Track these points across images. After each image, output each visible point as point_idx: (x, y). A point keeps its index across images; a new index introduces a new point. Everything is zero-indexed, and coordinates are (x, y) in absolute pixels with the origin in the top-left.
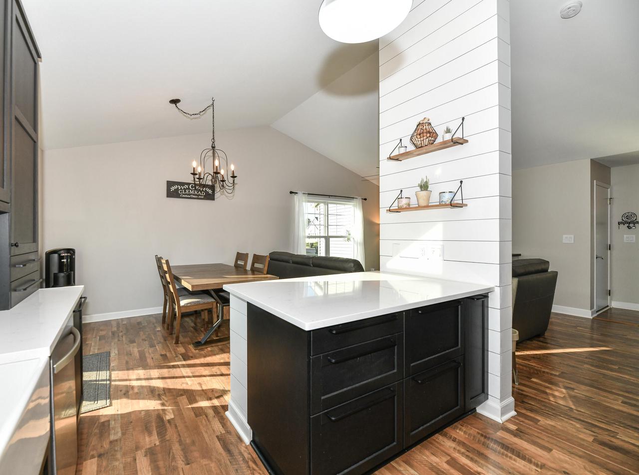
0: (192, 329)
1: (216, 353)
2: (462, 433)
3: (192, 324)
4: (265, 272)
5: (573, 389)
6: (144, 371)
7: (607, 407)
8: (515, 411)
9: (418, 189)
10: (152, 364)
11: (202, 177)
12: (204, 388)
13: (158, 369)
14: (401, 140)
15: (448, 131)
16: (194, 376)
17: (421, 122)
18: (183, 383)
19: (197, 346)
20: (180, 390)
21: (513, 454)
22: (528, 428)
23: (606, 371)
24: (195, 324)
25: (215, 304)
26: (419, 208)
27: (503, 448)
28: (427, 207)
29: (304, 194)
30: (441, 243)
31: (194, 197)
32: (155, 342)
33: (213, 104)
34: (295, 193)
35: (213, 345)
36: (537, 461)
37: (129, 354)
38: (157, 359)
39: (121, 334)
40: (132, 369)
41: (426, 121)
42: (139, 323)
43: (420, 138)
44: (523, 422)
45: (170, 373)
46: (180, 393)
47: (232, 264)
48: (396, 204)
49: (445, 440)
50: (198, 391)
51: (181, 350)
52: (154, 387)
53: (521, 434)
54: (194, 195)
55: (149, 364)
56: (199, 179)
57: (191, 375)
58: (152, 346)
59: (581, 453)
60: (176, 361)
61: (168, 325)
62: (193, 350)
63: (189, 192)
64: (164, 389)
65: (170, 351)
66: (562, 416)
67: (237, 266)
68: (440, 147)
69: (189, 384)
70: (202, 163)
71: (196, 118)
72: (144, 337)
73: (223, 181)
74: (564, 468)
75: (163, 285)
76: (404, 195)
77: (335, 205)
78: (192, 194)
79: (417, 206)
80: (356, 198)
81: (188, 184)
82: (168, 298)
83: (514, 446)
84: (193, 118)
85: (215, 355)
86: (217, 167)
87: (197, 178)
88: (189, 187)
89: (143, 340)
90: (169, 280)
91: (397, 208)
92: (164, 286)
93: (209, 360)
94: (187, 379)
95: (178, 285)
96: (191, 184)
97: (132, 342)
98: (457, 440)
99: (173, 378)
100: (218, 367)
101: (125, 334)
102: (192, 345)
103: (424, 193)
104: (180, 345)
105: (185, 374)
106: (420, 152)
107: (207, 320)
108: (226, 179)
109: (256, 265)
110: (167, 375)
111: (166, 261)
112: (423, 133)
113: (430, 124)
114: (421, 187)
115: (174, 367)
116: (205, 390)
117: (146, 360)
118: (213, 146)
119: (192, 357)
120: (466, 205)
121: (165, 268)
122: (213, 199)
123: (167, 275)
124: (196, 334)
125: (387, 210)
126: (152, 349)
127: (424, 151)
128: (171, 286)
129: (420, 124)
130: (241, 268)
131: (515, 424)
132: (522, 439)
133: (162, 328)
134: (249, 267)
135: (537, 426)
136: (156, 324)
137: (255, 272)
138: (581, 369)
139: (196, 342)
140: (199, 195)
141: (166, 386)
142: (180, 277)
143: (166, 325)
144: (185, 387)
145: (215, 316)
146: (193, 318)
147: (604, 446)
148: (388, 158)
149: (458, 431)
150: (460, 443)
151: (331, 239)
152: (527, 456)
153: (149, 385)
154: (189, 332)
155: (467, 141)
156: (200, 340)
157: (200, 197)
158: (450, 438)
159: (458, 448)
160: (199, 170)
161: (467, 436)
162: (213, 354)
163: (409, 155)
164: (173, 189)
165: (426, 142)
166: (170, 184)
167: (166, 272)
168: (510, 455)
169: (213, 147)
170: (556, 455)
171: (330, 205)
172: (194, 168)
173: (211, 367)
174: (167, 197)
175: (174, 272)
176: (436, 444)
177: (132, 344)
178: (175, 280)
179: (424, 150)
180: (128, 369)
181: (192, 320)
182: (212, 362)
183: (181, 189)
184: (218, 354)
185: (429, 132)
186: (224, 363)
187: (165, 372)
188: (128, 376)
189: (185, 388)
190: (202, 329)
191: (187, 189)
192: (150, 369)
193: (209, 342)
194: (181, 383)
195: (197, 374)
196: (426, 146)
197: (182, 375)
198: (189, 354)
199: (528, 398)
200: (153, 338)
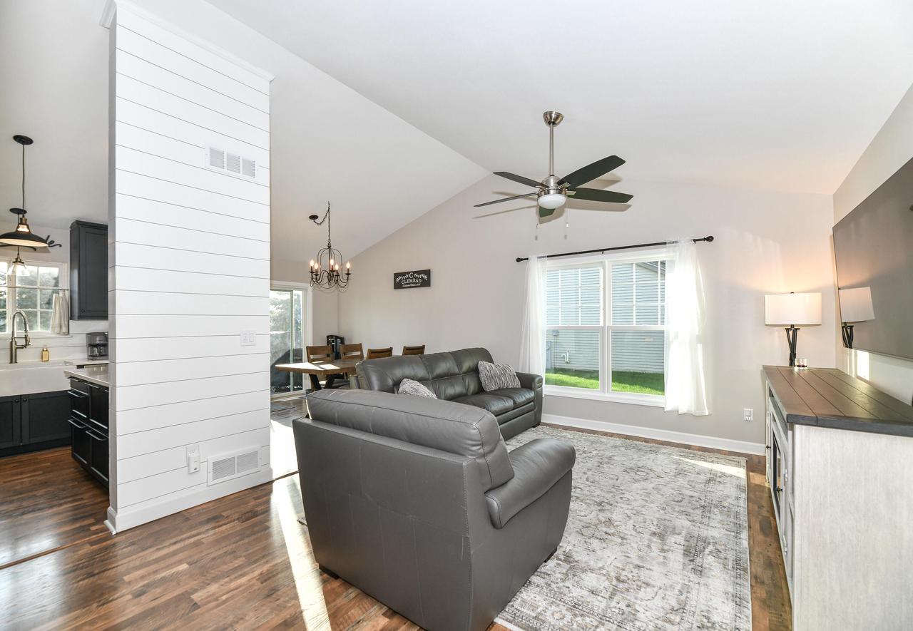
34: (525, 259)
54: (413, 283)
63: (409, 281)
88: (409, 276)
118: (329, 246)
122: (429, 285)
140: (417, 283)
164: (398, 280)
174: (394, 288)
183: (403, 279)
191: (407, 278)
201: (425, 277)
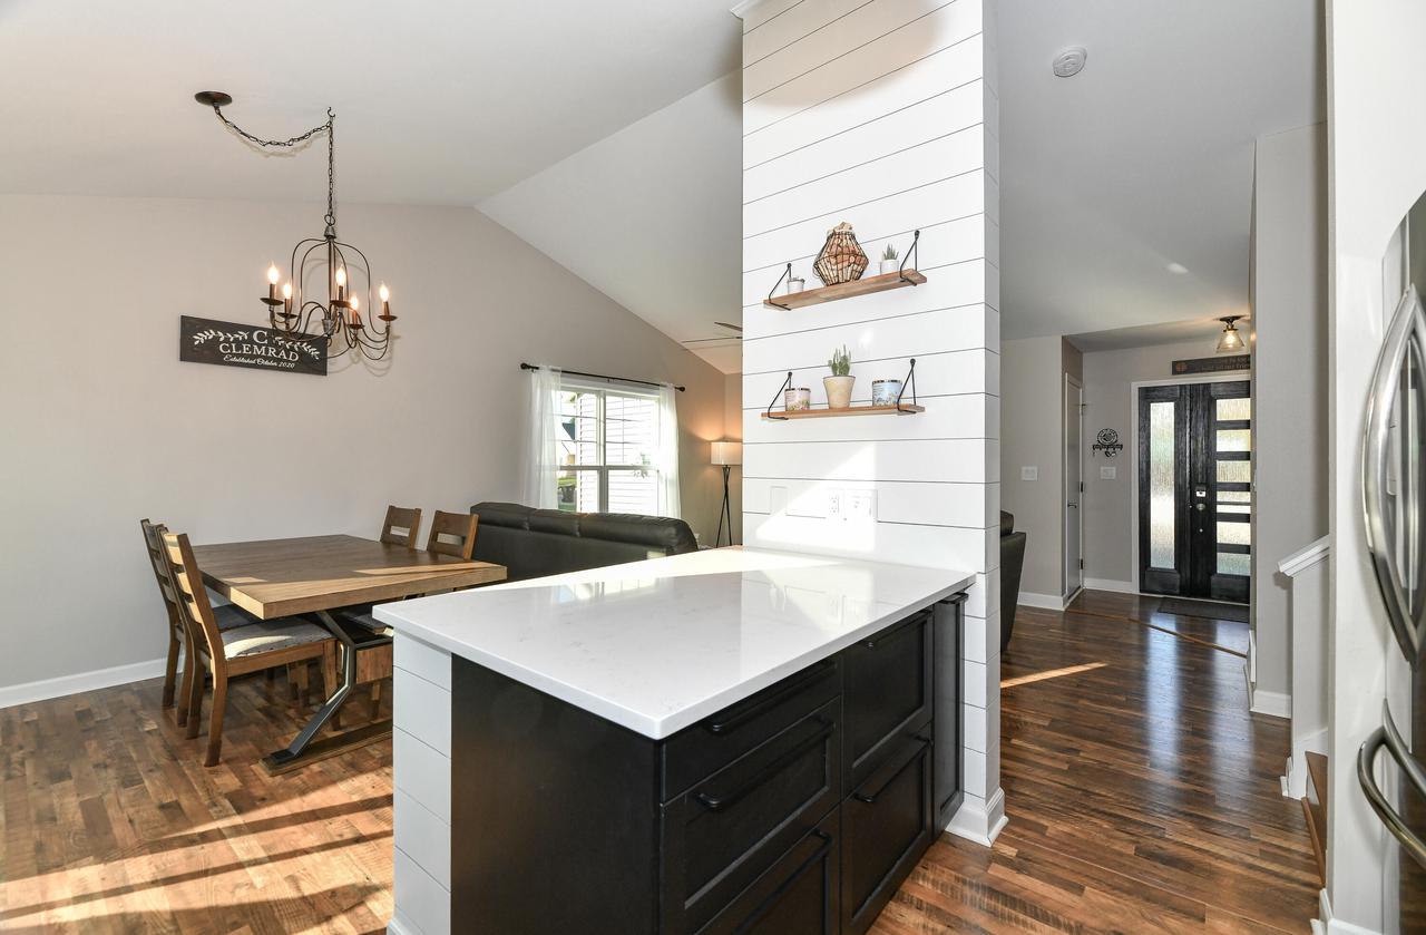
0: (260, 715)
1: (335, 776)
2: (930, 886)
3: (261, 702)
4: (468, 555)
5: (1077, 751)
6: (102, 866)
7: (1135, 778)
8: (1006, 814)
9: (829, 371)
10: (131, 841)
11: (296, 311)
12: (308, 889)
13: (152, 853)
14: (789, 266)
15: (890, 255)
16: (273, 859)
17: (837, 231)
18: (237, 886)
19: (280, 763)
20: (228, 909)
21: (1025, 914)
22: (1034, 848)
23: (1113, 709)
24: (268, 698)
25: (330, 645)
26: (831, 411)
27: (1006, 905)
28: (847, 410)
29: (553, 370)
30: (872, 485)
31: (267, 363)
32: (141, 767)
33: (330, 126)
34: (533, 368)
35: (328, 754)
36: (1068, 918)
37: (48, 818)
38: (148, 822)
39: (16, 756)
40: (59, 867)
41: (845, 230)
42: (84, 715)
43: (837, 263)
44: (1023, 836)
45: (194, 860)
46: (228, 921)
47: (375, 535)
48: (781, 401)
49: (904, 910)
50: (287, 901)
51: (228, 780)
52: (140, 915)
53: (1027, 863)
54: (265, 358)
55: (120, 843)
56: (287, 316)
57: (262, 854)
58: (129, 781)
59: (1127, 885)
60: (212, 820)
61: (183, 713)
62: (267, 779)
63: (252, 349)
64: (175, 915)
65: (191, 790)
66: (1077, 809)
67: (388, 541)
68: (873, 286)
69: (259, 886)
70: (297, 273)
71: (281, 155)
72: (100, 757)
73: (357, 326)
74: (1111, 924)
75: (168, 602)
76: (796, 382)
77: (620, 399)
78: (260, 356)
79: (827, 407)
80: (665, 386)
81: (250, 329)
82: (182, 637)
83: (1022, 894)
84: (273, 154)
85: (333, 783)
86: (341, 288)
87: (280, 314)
88: (250, 336)
89: (97, 766)
90: (187, 589)
91: (783, 410)
92: (170, 606)
93: (317, 799)
94: (250, 871)
95: (215, 600)
96: (256, 328)
97: (59, 776)
98: (925, 906)
99: (205, 873)
100: (345, 817)
101: (32, 753)
102: (261, 762)
103: (841, 380)
104: (224, 767)
105: (243, 857)
106: (833, 294)
107: (303, 685)
108: (365, 322)
109: (443, 538)
110: (181, 870)
111: (179, 537)
112: (842, 253)
113: (853, 237)
114: (834, 367)
115: (205, 838)
116: (312, 896)
117: (108, 830)
118: (331, 233)
119: (263, 799)
120: (922, 409)
121: (176, 556)
122: (323, 372)
123: (183, 578)
124: (273, 729)
125: (763, 415)
126: (131, 791)
127: (842, 292)
128: (194, 608)
129: (834, 233)
130: (400, 544)
131: (1012, 843)
132: (1030, 875)
133: (161, 720)
134: (422, 544)
135: (1044, 840)
136: (142, 714)
137: (440, 557)
138: (1076, 709)
139: (274, 754)
140: (281, 360)
141: (180, 905)
142: (225, 580)
143: (176, 710)
144: (244, 896)
145: (331, 678)
146: (261, 684)
147: (1155, 861)
148: (765, 302)
149: (921, 883)
150: (931, 911)
151: (611, 472)
152: (1049, 912)
153: (122, 910)
154: (248, 725)
155: (924, 280)
156: (286, 746)
157: (283, 364)
158: (911, 902)
159: (931, 924)
160: (287, 292)
161: (939, 892)
162: (329, 780)
163: (807, 298)
164: (200, 338)
165: (847, 273)
166: (190, 326)
167: (178, 568)
168: (1021, 916)
169: (330, 238)
170: (1093, 898)
171: (609, 399)
172: (272, 287)
173: (326, 821)
174: (182, 359)
175: (203, 565)
176: (889, 925)
177: (60, 785)
178: (207, 588)
179: (842, 289)
180: (42, 870)
181: (258, 689)
182: (325, 805)
183: (227, 340)
184: (342, 779)
185: (854, 253)
186: (362, 802)
187: (176, 860)
188: (44, 893)
189: (246, 901)
190: (291, 712)
191: (244, 341)
192: (123, 857)
193: (312, 750)
194: (230, 889)
195: (282, 849)
196: (847, 281)
197: (232, 862)
198: (253, 790)
199: (1016, 781)
200: (134, 755)
201: (314, 352)
